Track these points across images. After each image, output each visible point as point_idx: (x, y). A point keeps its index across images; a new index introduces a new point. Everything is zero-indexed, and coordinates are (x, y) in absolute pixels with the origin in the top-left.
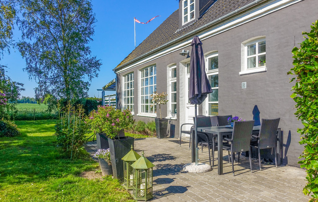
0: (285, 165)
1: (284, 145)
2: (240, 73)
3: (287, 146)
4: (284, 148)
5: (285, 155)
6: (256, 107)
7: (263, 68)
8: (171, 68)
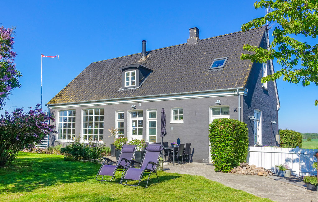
0: (192, 162)
1: (191, 154)
2: (170, 122)
3: (192, 154)
4: (191, 155)
5: (192, 158)
6: (179, 139)
7: (182, 121)
8: (118, 113)
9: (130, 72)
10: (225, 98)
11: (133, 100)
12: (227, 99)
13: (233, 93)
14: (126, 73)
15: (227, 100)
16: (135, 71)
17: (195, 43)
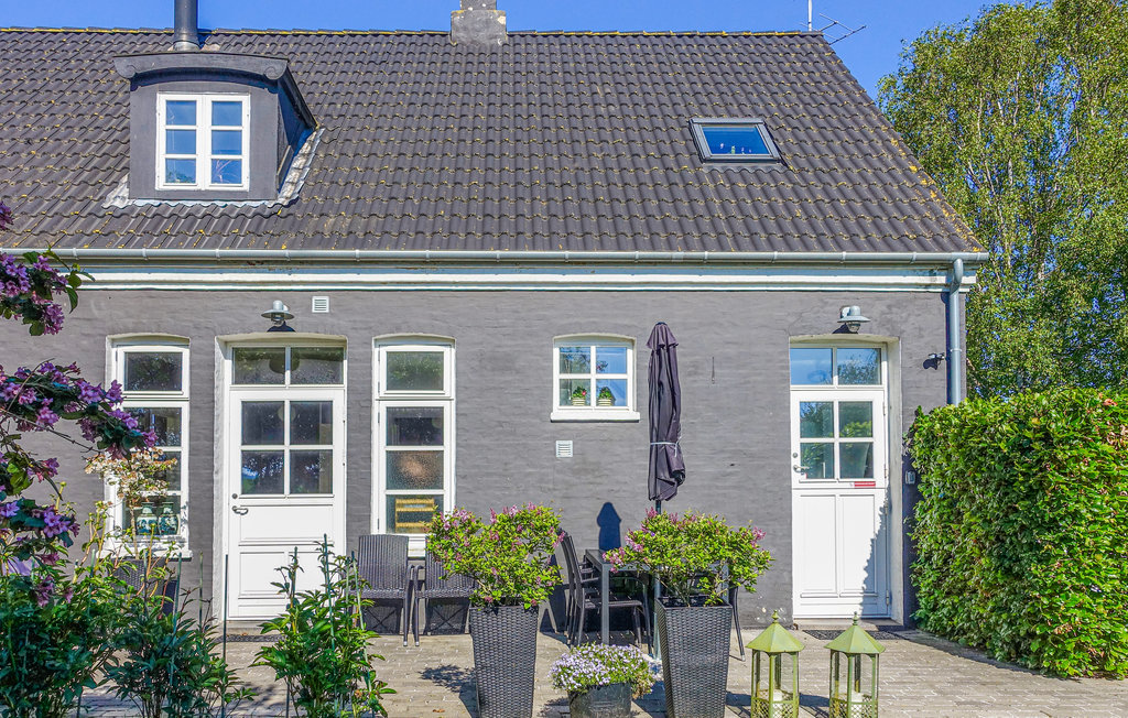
2: (554, 416)
6: (608, 506)
8: (122, 351)
9: (204, 102)
10: (878, 299)
11: (271, 271)
12: (889, 307)
13: (926, 280)
14: (162, 100)
15: (884, 308)
16: (246, 100)
17: (496, 37)
